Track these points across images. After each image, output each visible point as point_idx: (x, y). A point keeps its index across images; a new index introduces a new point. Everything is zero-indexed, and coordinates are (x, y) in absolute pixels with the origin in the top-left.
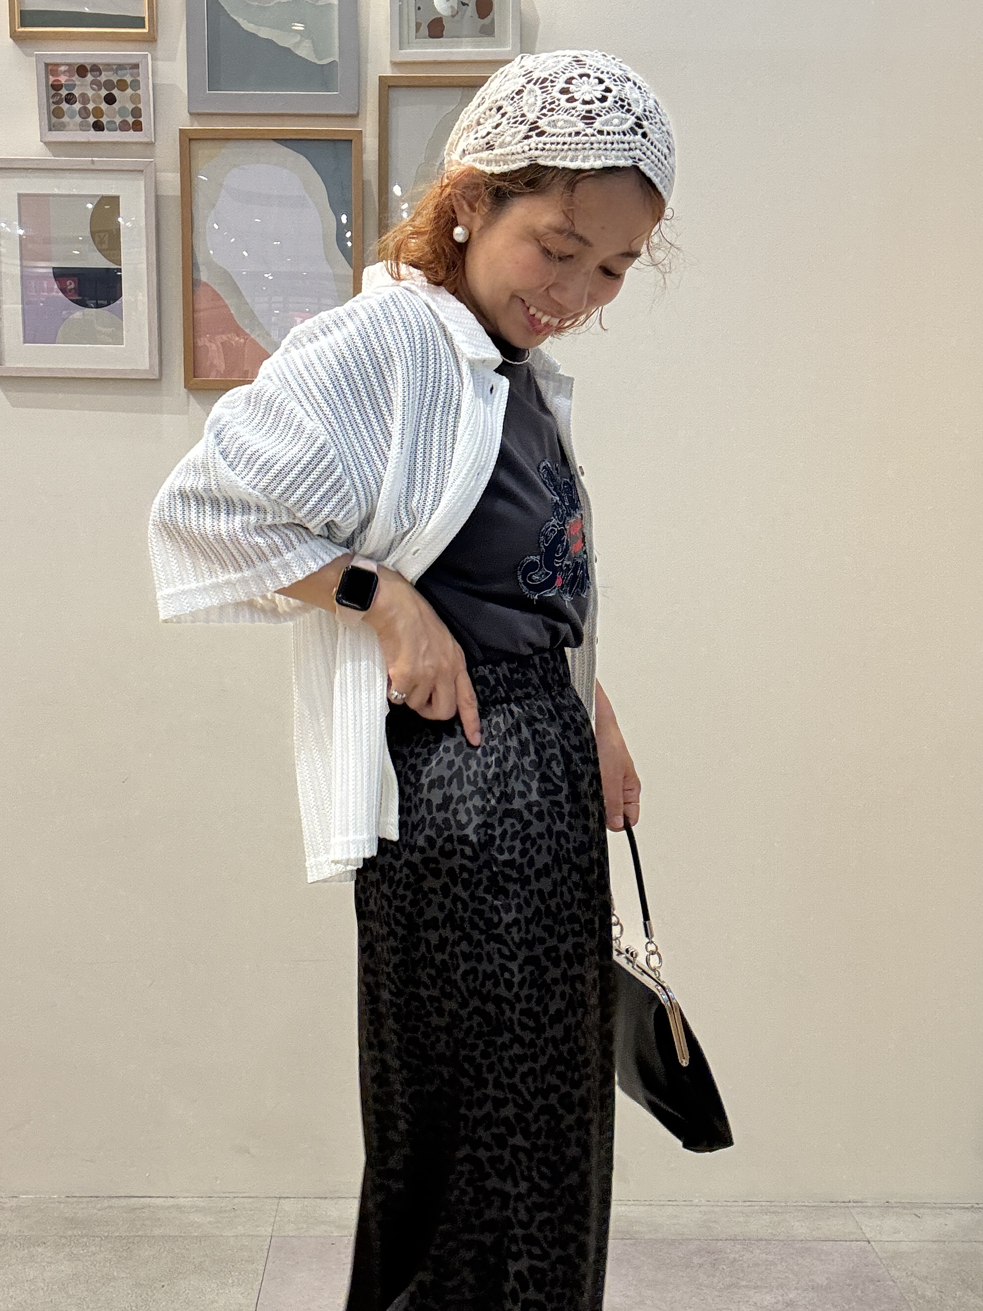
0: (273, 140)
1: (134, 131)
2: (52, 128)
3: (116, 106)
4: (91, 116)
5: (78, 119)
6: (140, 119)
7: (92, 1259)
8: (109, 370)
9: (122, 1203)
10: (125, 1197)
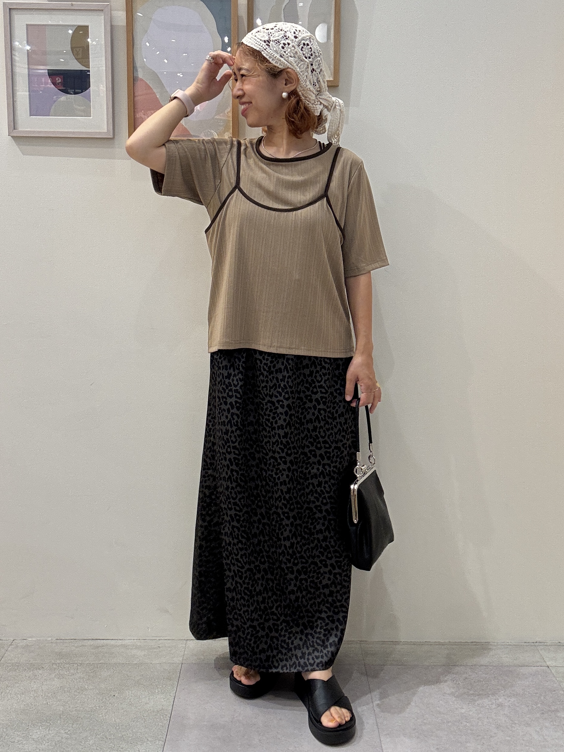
7: (72, 677)
8: (83, 132)
9: (91, 643)
10: (92, 639)
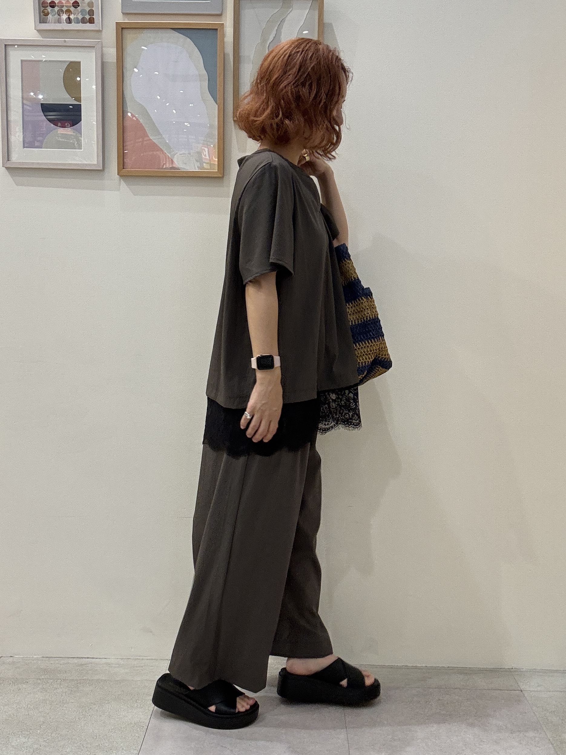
0: (171, 29)
1: (90, 23)
2: (43, 21)
3: (79, 9)
4: (65, 14)
5: (57, 16)
6: (93, 17)
7: (55, 691)
8: (73, 164)
9: (75, 661)
10: (77, 658)
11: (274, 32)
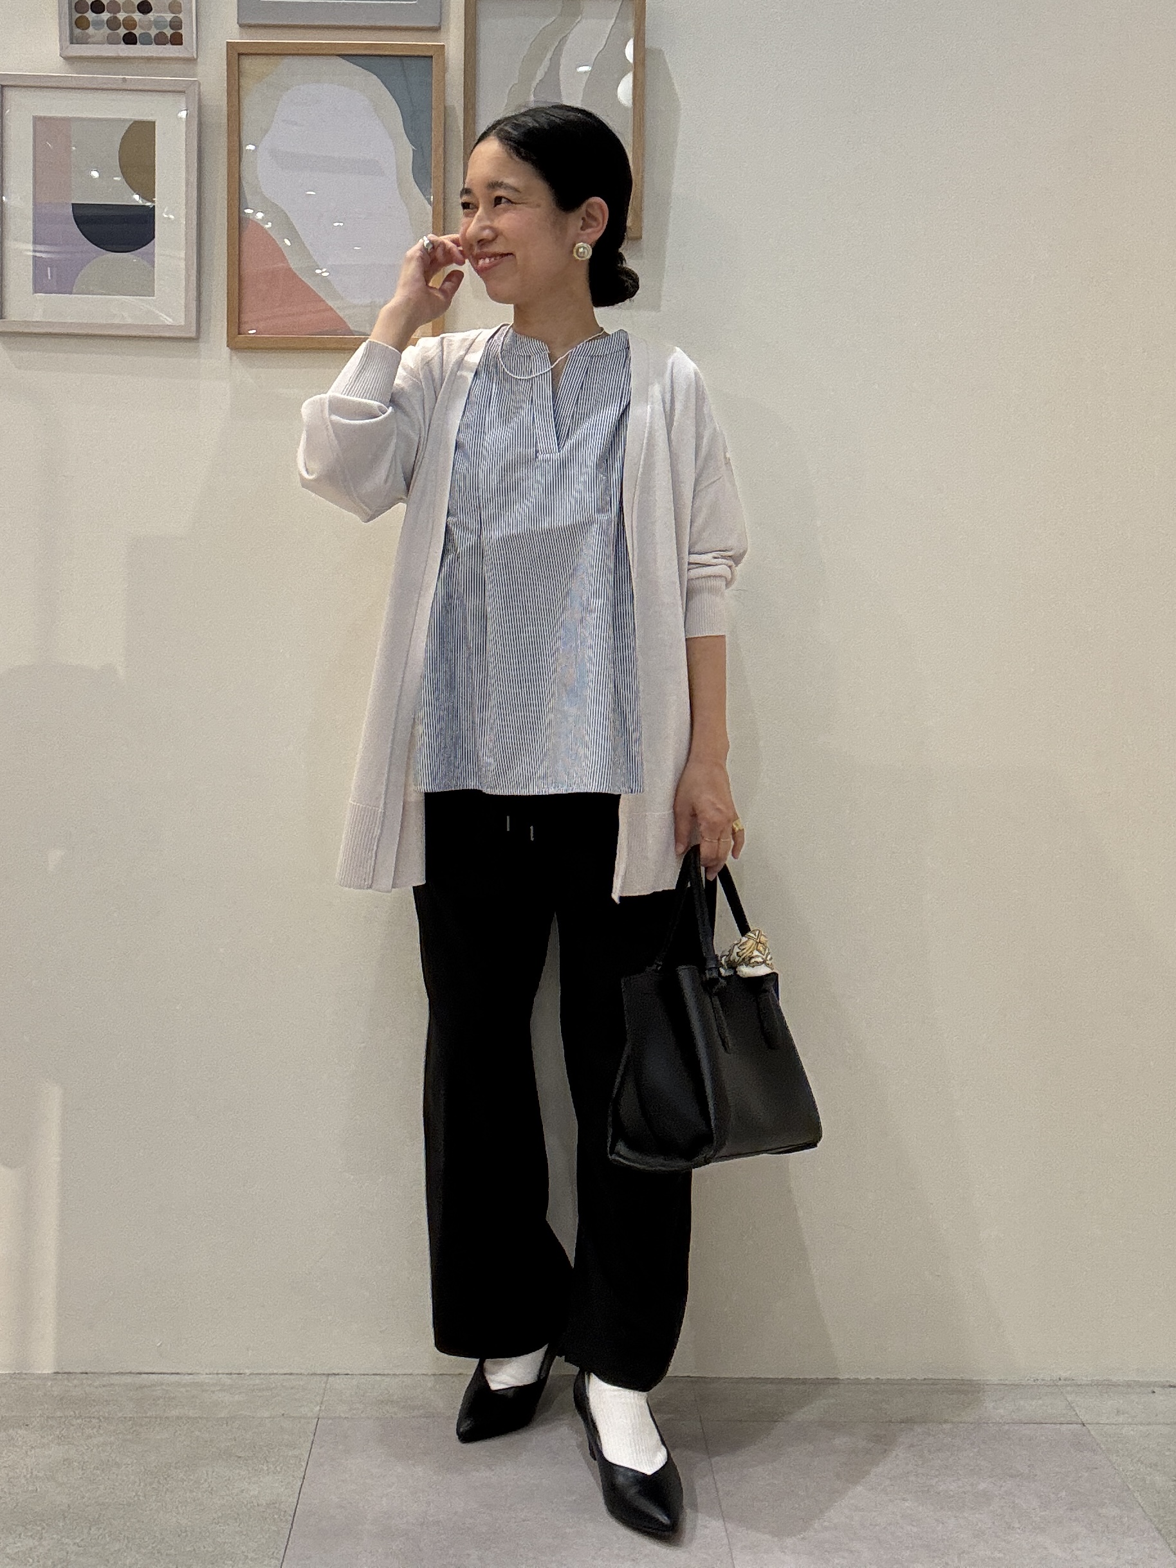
0: (339, 55)
1: (172, 44)
2: (74, 40)
3: (151, 16)
4: (122, 26)
5: (106, 31)
6: (180, 31)
8: (135, 326)
9: (129, 1379)
10: (130, 1373)
11: (546, 62)
